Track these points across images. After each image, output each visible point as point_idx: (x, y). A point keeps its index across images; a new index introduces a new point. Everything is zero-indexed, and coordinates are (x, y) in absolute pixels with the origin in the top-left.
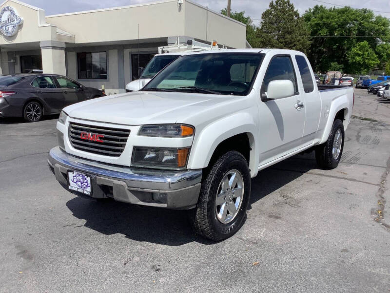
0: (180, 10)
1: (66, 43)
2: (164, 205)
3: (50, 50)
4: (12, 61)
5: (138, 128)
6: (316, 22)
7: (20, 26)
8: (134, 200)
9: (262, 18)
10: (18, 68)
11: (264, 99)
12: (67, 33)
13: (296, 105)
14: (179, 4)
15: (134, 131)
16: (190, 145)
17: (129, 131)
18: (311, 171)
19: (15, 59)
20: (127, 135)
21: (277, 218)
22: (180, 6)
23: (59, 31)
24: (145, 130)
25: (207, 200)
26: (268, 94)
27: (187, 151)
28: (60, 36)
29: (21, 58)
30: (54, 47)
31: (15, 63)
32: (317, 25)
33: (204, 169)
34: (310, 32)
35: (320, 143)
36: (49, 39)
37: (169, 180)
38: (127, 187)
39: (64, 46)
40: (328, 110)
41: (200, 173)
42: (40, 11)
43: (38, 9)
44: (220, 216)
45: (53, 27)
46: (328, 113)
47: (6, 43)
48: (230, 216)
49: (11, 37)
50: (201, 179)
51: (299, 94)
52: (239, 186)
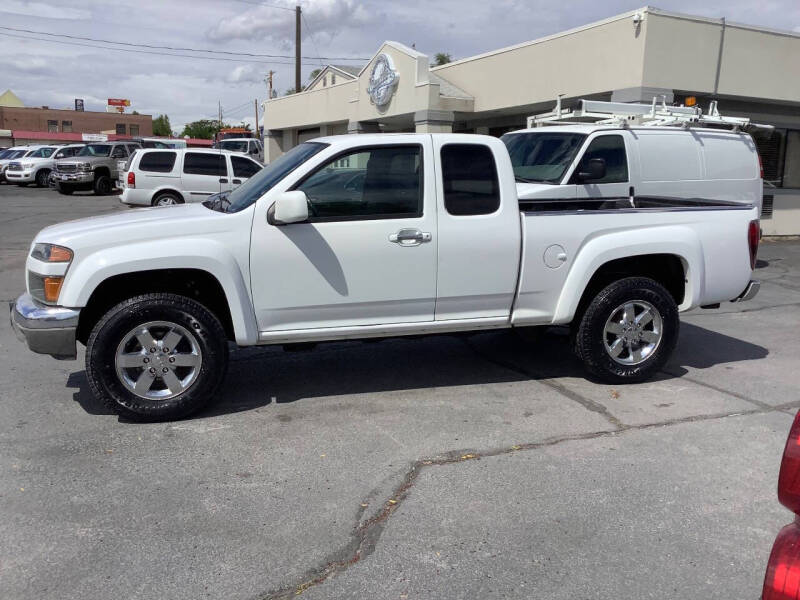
0: (638, 34)
1: (455, 112)
3: (424, 127)
7: (394, 86)
11: (271, 220)
12: (464, 95)
13: (395, 237)
14: (635, 22)
16: (63, 274)
22: (639, 26)
23: (445, 92)
26: (278, 216)
27: (59, 280)
28: (445, 102)
30: (431, 121)
33: (83, 310)
35: (554, 323)
36: (426, 106)
39: (452, 118)
40: (563, 255)
41: (77, 313)
42: (420, 59)
43: (416, 54)
44: (134, 385)
45: (434, 86)
46: (564, 259)
47: (380, 116)
48: (167, 392)
49: (384, 107)
50: (76, 322)
51: (420, 216)
52: (195, 352)
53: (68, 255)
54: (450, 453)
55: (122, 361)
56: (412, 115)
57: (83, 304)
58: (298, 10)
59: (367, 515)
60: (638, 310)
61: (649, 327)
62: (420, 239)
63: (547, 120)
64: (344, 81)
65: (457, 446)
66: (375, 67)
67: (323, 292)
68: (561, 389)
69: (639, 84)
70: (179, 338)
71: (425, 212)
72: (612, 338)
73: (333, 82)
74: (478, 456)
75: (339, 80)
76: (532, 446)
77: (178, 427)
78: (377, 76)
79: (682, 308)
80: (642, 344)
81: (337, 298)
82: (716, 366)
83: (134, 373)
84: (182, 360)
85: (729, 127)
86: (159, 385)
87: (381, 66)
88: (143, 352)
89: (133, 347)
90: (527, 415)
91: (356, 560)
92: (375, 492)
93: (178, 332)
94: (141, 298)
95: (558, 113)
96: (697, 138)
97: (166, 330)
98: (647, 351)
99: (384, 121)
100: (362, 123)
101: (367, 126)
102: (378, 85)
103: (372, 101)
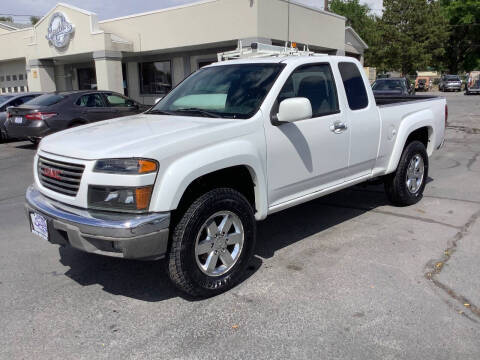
0: (251, 5)
1: (123, 52)
2: (121, 255)
3: (104, 62)
4: (69, 75)
5: (93, 163)
6: (457, 6)
7: (72, 35)
8: (89, 248)
9: (384, 5)
10: (75, 83)
11: (275, 122)
12: (125, 41)
13: (333, 127)
15: (89, 166)
16: (152, 183)
17: (83, 166)
18: (380, 208)
19: (72, 72)
20: (81, 172)
21: (297, 269)
23: (115, 39)
24: (101, 166)
26: (280, 117)
27: (148, 190)
28: (115, 45)
29: (78, 71)
30: (108, 58)
31: (72, 78)
32: (459, 10)
33: (172, 212)
34: (447, 20)
35: (386, 173)
36: (103, 48)
37: (128, 225)
38: (80, 233)
39: (121, 56)
40: (394, 131)
42: (92, 16)
43: (89, 13)
44: (204, 267)
45: (107, 34)
46: (394, 134)
47: (59, 55)
48: (224, 267)
49: (64, 48)
50: (169, 221)
51: (339, 112)
52: (238, 231)
53: (153, 165)
55: (199, 249)
56: (92, 53)
57: (175, 207)
61: (419, 170)
62: (343, 128)
63: (231, 56)
66: (52, 21)
71: (340, 109)
74: (443, 263)
87: (57, 20)
88: (208, 238)
92: (447, 302)
98: (419, 183)
99: (57, 59)
100: (41, 60)
101: (46, 63)
102: (56, 34)
103: (51, 44)
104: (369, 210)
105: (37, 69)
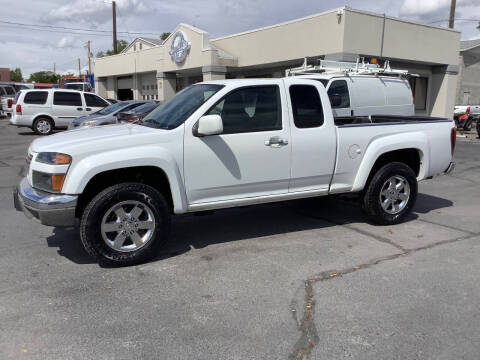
0: (339, 22)
1: (227, 67)
3: (209, 76)
5: (36, 155)
11: (196, 134)
12: (231, 56)
13: (268, 142)
14: (338, 15)
16: (64, 172)
17: (32, 156)
18: (354, 224)
21: (208, 259)
22: (340, 17)
23: (222, 55)
24: (41, 157)
25: (85, 224)
26: (200, 131)
27: (61, 177)
28: (221, 60)
30: (213, 73)
33: (79, 195)
35: (352, 190)
36: (209, 63)
39: (225, 70)
40: (359, 150)
41: (75, 198)
42: (204, 34)
43: (202, 32)
44: (112, 243)
45: (214, 51)
46: (359, 153)
47: (177, 69)
48: (133, 247)
49: (181, 63)
50: (75, 204)
51: (281, 129)
52: (150, 219)
53: (68, 160)
54: (323, 274)
55: (105, 228)
56: (200, 68)
57: (81, 191)
58: (114, 4)
59: (300, 317)
60: (398, 182)
61: (402, 191)
62: (281, 143)
63: (298, 72)
64: (148, 47)
65: (323, 269)
66: (175, 39)
67: (226, 178)
68: (357, 230)
69: (341, 51)
70: (141, 211)
71: (283, 126)
72: (384, 198)
73: (141, 48)
74: (339, 274)
75: (145, 47)
76: (366, 266)
77: (143, 268)
78: (176, 44)
79: (418, 179)
80: (399, 201)
81: (234, 181)
82: (431, 211)
83: (112, 235)
84: (142, 225)
85: (397, 75)
86: (128, 242)
87: (178, 39)
88: (118, 221)
89: (112, 218)
90: (350, 247)
91: (312, 346)
92: (294, 302)
93: (139, 206)
94: (117, 186)
95: (305, 67)
96: (383, 81)
97: (132, 206)
98: (402, 205)
99: (180, 72)
100: (166, 73)
101: (169, 75)
102: (177, 50)
103: (173, 59)
104: (340, 224)
105: (162, 81)
